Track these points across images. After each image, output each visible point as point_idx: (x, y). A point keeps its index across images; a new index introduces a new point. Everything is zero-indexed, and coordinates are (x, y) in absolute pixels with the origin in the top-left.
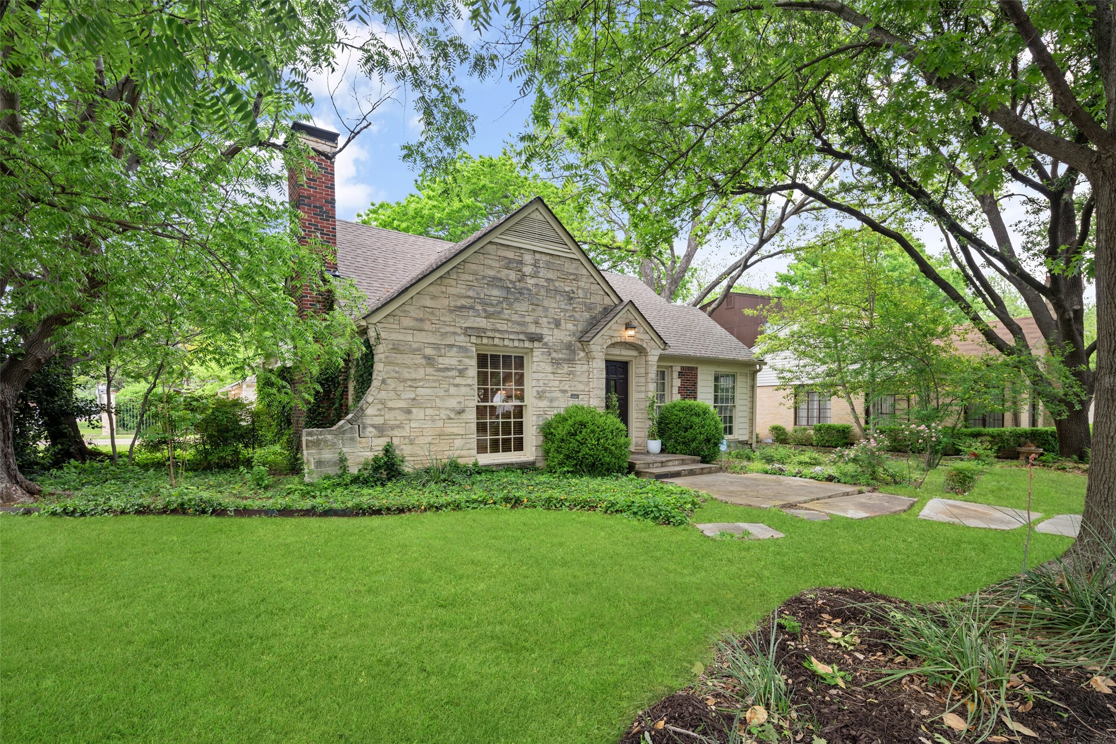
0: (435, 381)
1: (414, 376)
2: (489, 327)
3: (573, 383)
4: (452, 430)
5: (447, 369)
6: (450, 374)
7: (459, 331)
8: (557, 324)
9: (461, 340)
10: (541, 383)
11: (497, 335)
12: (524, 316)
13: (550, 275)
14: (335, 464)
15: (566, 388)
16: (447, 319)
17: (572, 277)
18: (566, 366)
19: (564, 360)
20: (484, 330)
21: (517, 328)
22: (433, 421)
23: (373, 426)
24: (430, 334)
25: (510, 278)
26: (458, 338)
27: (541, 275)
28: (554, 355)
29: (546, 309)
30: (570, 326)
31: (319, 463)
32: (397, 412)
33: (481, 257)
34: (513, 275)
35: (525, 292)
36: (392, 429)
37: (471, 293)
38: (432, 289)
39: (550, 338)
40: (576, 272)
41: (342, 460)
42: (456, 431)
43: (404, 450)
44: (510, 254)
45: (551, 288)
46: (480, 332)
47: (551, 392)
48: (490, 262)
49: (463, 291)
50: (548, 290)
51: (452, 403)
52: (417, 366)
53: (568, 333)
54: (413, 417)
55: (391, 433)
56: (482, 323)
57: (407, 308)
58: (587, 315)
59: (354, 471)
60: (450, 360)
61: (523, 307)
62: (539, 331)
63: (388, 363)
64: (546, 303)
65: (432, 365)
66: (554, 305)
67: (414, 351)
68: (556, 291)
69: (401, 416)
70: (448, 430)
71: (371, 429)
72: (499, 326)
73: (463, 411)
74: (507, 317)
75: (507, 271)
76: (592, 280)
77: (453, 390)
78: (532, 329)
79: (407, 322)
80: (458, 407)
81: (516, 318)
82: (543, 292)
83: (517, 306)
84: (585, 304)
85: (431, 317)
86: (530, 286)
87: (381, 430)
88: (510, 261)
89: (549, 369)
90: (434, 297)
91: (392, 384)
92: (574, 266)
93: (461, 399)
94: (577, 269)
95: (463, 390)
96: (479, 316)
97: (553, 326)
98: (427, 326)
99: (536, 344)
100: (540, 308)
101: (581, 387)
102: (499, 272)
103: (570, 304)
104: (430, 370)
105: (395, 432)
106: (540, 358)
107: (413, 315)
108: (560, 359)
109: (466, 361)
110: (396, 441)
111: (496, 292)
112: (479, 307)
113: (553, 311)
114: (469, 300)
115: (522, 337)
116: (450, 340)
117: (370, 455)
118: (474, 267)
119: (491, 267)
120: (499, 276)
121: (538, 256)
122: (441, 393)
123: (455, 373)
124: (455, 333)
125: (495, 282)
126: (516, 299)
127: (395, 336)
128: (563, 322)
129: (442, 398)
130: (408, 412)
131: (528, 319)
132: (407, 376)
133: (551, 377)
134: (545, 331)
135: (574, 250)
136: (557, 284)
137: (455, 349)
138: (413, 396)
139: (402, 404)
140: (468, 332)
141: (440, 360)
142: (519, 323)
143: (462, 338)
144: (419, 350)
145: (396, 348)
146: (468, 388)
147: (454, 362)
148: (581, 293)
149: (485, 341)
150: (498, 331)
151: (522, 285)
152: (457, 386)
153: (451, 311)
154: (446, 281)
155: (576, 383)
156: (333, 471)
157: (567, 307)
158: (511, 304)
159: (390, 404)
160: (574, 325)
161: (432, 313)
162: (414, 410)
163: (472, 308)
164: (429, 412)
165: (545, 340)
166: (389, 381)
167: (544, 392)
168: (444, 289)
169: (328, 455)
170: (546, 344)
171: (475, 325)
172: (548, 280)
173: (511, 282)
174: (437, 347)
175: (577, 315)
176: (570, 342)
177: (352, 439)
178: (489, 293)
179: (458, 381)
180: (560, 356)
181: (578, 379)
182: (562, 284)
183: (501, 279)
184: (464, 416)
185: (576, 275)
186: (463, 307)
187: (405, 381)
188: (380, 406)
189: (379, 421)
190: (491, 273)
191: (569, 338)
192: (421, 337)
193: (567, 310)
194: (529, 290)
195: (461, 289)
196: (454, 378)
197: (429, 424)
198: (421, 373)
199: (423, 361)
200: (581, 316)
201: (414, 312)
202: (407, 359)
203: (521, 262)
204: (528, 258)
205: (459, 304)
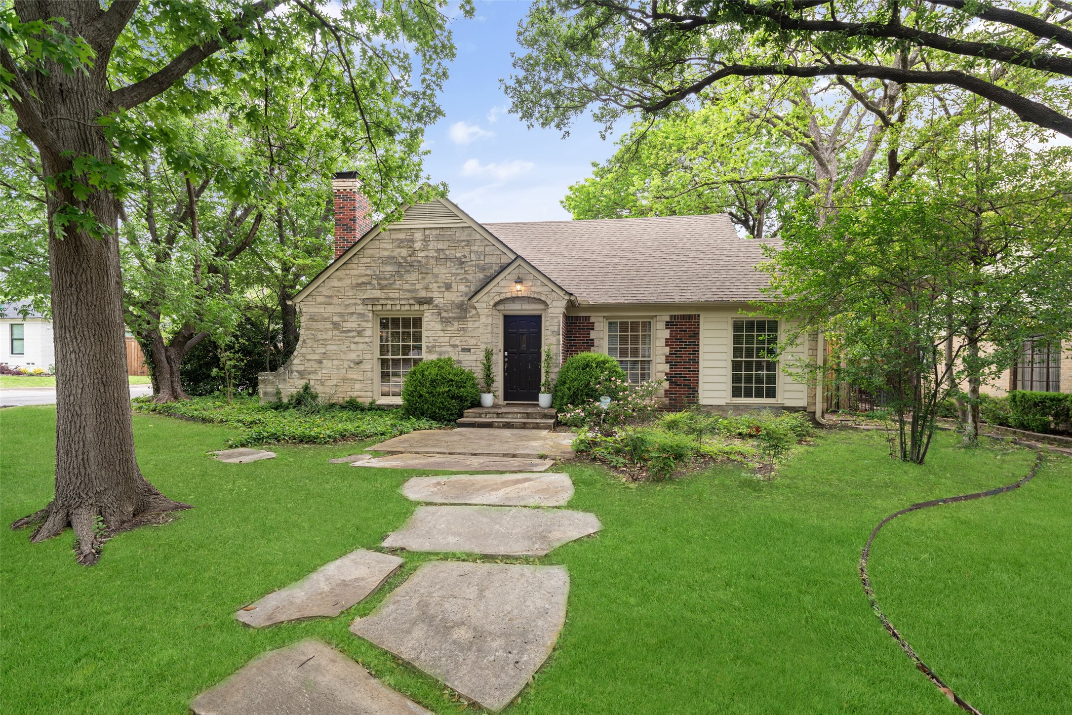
0: (339, 340)
1: (324, 337)
2: (383, 296)
3: (464, 339)
4: (352, 376)
5: (349, 331)
6: (351, 334)
7: (359, 302)
8: (448, 287)
9: (360, 308)
10: (431, 339)
11: (389, 302)
12: (414, 284)
13: (440, 246)
14: (274, 395)
15: (457, 343)
16: (350, 294)
17: (464, 244)
18: (456, 324)
19: (454, 318)
20: (378, 299)
21: (408, 295)
22: (338, 369)
23: (297, 371)
24: (337, 306)
25: (402, 255)
26: (357, 307)
27: (431, 247)
28: (444, 314)
29: (437, 276)
30: (462, 288)
31: (265, 394)
32: (313, 362)
33: (377, 242)
34: (404, 252)
35: (415, 264)
36: (309, 374)
37: (368, 272)
38: (338, 273)
39: (442, 300)
40: (468, 238)
41: (278, 393)
42: (355, 377)
43: (318, 389)
44: (402, 236)
45: (442, 256)
46: (374, 301)
47: (441, 346)
48: (384, 245)
49: (363, 271)
50: (437, 259)
51: (353, 356)
52: (327, 330)
53: (460, 294)
54: (323, 366)
55: (308, 377)
56: (377, 293)
57: (320, 289)
58: (481, 276)
59: (285, 401)
60: (352, 324)
61: (413, 277)
62: (429, 295)
63: (307, 329)
64: (436, 271)
65: (338, 329)
66: (444, 272)
67: (325, 319)
68: (447, 259)
69: (316, 365)
70: (349, 376)
71: (295, 373)
72: (391, 295)
73: (361, 362)
74: (398, 287)
75: (399, 250)
76: (487, 242)
77: (353, 346)
78: (423, 294)
79: (320, 299)
80: (357, 360)
81: (406, 286)
82: (432, 262)
83: (407, 277)
84: (478, 266)
85: (338, 294)
86: (420, 259)
87: (302, 374)
88: (402, 241)
89: (439, 326)
90: (340, 279)
91: (310, 343)
92: (466, 233)
93: (360, 353)
94: (470, 235)
95: (361, 346)
96: (374, 289)
97: (444, 289)
98: (335, 300)
99: (426, 307)
100: (430, 276)
101: (473, 342)
102: (392, 251)
103: (462, 268)
104: (336, 332)
105: (311, 376)
106: (430, 318)
107: (325, 293)
108: (450, 318)
109: (364, 324)
110: (312, 383)
111: (389, 268)
112: (375, 282)
113: (443, 277)
114: (367, 278)
115: (412, 302)
116: (352, 310)
117: (294, 391)
118: (370, 251)
119: (385, 249)
120: (393, 254)
121: (427, 232)
122: (344, 348)
123: (355, 334)
124: (356, 304)
125: (387, 260)
126: (408, 271)
127: (312, 310)
128: (454, 285)
129: (345, 353)
130: (320, 362)
131: (418, 286)
132: (320, 337)
133: (441, 333)
134: (435, 295)
135: (465, 219)
136: (447, 252)
137: (355, 316)
138: (324, 351)
139: (316, 357)
140: (365, 302)
141: (344, 324)
142: (409, 291)
143: (361, 307)
144: (328, 318)
145: (312, 319)
146: (365, 345)
147: (355, 325)
148: (473, 256)
149: (380, 308)
150: (391, 299)
151: (413, 258)
152: (356, 343)
153: (353, 288)
154: (349, 266)
155: (467, 338)
156: (274, 400)
157: (458, 271)
158: (402, 276)
159: (308, 357)
160: (467, 286)
161: (338, 291)
162: (324, 361)
163: (370, 283)
164: (335, 362)
165: (436, 302)
166: (307, 341)
167: (434, 347)
168: (348, 272)
169: (270, 389)
170: (436, 306)
171: (372, 296)
172: (438, 251)
173: (402, 257)
174: (341, 315)
175: (470, 277)
176: (462, 302)
177: (284, 380)
178: (382, 269)
179: (357, 339)
180: (451, 315)
181: (470, 334)
182: (453, 252)
183: (394, 257)
184: (362, 366)
185: (468, 241)
186: (363, 283)
187: (318, 340)
188: (302, 358)
189: (301, 368)
190: (386, 254)
191: (461, 299)
192: (330, 309)
193: (458, 274)
194: (420, 262)
195: (361, 270)
196: (354, 337)
197: (335, 372)
198: (329, 335)
199: (331, 326)
200: (473, 277)
201: (325, 291)
202: (320, 325)
203: (412, 241)
204: (418, 236)
205: (360, 282)
